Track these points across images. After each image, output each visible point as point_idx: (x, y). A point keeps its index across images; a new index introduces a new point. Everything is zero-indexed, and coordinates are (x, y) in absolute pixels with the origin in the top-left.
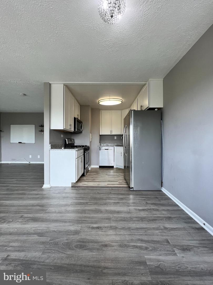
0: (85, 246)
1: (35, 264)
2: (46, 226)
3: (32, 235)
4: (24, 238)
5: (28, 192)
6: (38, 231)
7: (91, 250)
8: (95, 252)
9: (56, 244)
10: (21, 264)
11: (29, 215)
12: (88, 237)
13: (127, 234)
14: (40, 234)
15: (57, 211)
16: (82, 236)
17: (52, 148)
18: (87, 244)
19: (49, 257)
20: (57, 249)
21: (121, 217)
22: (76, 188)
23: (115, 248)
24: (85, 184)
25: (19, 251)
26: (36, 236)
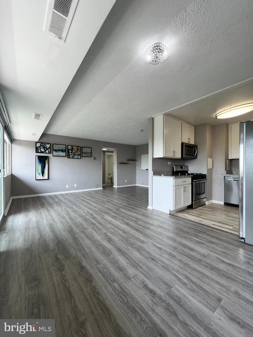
0: (140, 251)
1: (112, 242)
2: (130, 230)
3: (121, 231)
4: (117, 229)
5: (136, 208)
6: (125, 230)
7: (142, 254)
8: (142, 257)
9: (127, 240)
10: (108, 239)
11: (127, 221)
12: (146, 248)
13: (178, 266)
14: (124, 232)
15: (143, 225)
16: (143, 245)
17: (154, 175)
18: (142, 251)
19: (120, 243)
20: (126, 243)
21: (189, 254)
22: (172, 216)
23: (158, 265)
24: (185, 216)
25: (111, 233)
26: (122, 231)
